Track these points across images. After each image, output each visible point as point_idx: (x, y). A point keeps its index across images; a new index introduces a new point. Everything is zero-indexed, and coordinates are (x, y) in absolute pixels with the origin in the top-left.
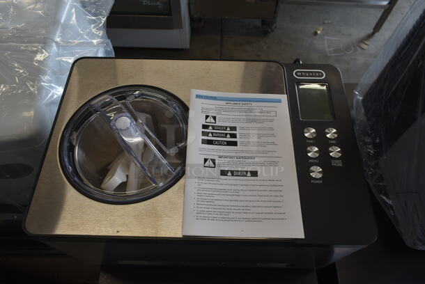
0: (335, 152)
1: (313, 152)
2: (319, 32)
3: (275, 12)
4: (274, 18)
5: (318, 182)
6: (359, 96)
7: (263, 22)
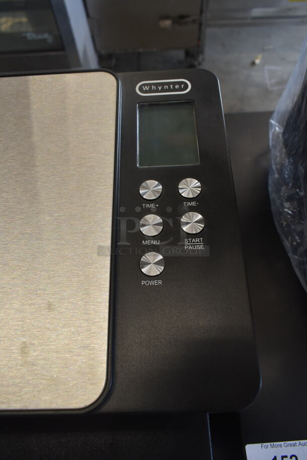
0: (192, 223)
1: (151, 225)
2: (257, 61)
3: (199, 39)
4: (198, 46)
5: (154, 283)
6: (276, 128)
7: (188, 54)
